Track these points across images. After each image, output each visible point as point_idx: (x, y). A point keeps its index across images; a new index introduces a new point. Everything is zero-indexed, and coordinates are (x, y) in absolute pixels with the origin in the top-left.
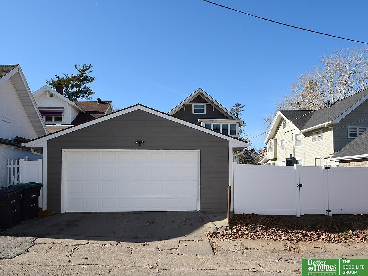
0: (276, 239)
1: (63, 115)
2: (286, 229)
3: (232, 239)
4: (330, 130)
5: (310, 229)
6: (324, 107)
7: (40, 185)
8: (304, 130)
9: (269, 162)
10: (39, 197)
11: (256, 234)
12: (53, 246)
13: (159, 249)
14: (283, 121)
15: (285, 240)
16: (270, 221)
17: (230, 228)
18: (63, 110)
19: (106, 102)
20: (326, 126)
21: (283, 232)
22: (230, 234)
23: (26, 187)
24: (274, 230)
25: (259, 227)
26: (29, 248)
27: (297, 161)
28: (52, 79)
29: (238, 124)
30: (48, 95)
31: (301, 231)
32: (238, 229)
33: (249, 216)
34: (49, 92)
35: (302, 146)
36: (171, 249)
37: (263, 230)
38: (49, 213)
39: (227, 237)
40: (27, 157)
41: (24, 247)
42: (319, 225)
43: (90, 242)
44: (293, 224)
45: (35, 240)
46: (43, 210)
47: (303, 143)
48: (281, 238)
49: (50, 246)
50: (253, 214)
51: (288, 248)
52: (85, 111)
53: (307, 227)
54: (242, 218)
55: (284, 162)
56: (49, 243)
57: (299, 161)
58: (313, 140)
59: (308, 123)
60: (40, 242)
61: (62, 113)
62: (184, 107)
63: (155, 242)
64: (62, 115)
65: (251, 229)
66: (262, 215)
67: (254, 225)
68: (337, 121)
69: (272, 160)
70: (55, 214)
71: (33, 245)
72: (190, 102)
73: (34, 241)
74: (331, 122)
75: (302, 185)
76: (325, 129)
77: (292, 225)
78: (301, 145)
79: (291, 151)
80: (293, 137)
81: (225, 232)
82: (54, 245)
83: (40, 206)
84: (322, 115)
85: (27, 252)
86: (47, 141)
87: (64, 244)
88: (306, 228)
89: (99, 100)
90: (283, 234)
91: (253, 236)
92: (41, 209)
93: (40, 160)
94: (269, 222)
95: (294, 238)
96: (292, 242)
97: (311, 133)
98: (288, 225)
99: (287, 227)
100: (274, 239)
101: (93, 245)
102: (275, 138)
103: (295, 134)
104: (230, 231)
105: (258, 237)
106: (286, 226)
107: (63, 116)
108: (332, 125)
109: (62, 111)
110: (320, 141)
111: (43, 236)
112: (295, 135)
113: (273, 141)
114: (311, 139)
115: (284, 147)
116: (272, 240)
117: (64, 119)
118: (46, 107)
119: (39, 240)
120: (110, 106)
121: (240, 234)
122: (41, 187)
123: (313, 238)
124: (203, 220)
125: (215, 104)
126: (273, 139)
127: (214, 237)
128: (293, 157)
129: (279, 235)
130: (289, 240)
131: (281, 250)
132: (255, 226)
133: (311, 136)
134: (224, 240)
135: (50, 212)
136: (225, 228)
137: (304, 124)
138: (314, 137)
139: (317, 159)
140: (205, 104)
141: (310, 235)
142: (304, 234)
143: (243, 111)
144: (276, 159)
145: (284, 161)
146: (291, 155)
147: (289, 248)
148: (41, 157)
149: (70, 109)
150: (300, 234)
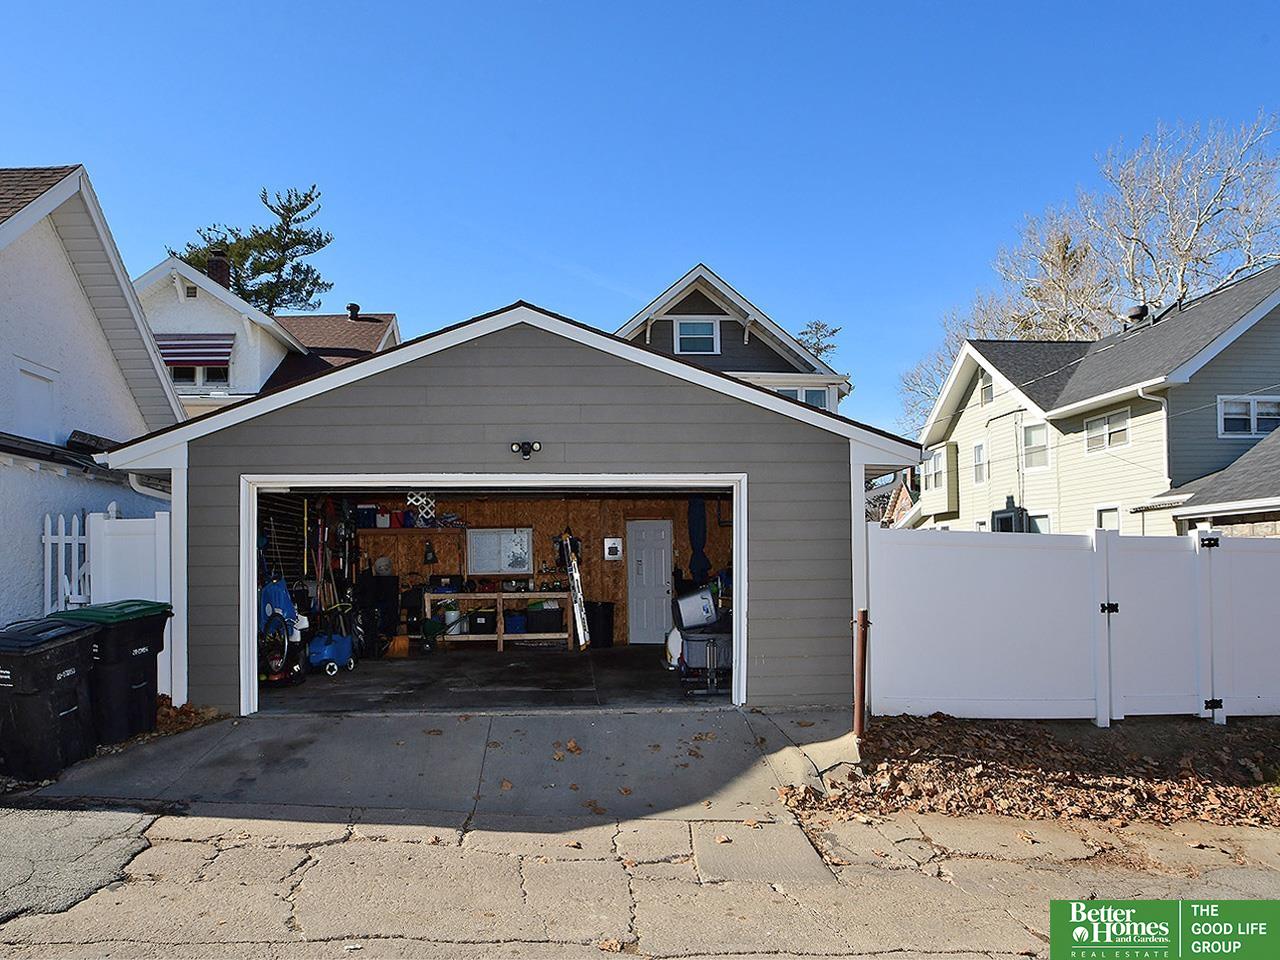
0: (1041, 813)
1: (231, 361)
2: (1072, 773)
3: (881, 814)
4: (1156, 407)
5: (1156, 773)
6: (1126, 329)
7: (164, 612)
8: (1056, 412)
9: (929, 524)
10: (159, 654)
11: (963, 794)
12: (219, 851)
13: (620, 859)
14: (980, 381)
15: (1077, 815)
16: (1003, 740)
17: (866, 771)
18: (232, 342)
19: (377, 317)
20: (1141, 394)
21: (1060, 784)
22: (870, 794)
23: (112, 617)
24: (1027, 777)
25: (973, 766)
26: (127, 864)
27: (1031, 519)
28: (189, 246)
29: (834, 390)
30: (181, 293)
31: (1126, 782)
32: (896, 773)
33: (927, 722)
34: (184, 279)
35: (1050, 466)
36: (665, 860)
37: (990, 777)
38: (197, 714)
39: (862, 808)
40: (112, 507)
41: (108, 858)
42: (1187, 756)
43: (359, 830)
44: (1093, 755)
45: (150, 826)
46: (173, 705)
47: (1055, 456)
48: (1060, 810)
49: (208, 850)
50: (938, 715)
51: (1097, 849)
52: (308, 348)
53: (1146, 766)
54: (904, 732)
55: (983, 524)
56: (205, 837)
57: (1037, 520)
58: (1093, 444)
59: (1071, 385)
60: (171, 835)
61: (229, 354)
62: (645, 331)
63: (600, 828)
64: (227, 361)
65: (945, 776)
66: (973, 721)
67: (950, 759)
68: (1183, 376)
69: (939, 517)
70: (219, 718)
71: (144, 849)
72: (667, 314)
73: (144, 831)
74: (1162, 379)
75: (1117, 605)
76: (1137, 406)
77: (1089, 759)
78: (1046, 464)
79: (1011, 485)
80: (1019, 437)
81: (849, 785)
82: (223, 844)
83: (162, 688)
84: (1122, 355)
85: (122, 879)
86: (186, 444)
87: (260, 840)
88: (1142, 770)
89: (354, 308)
90: (1062, 792)
91: (954, 804)
92: (167, 699)
93: (161, 516)
94: (1002, 745)
95: (1106, 810)
96: (1104, 824)
97: (1085, 421)
98: (1075, 757)
99: (1073, 765)
100: (1035, 814)
101: (369, 843)
102: (951, 440)
103: (1027, 423)
104: (869, 782)
105: (976, 808)
106: (1068, 761)
107: (230, 364)
108: (1161, 391)
109: (230, 346)
110: (1117, 449)
111: (177, 806)
112: (1025, 428)
113: (943, 451)
114: (1086, 442)
115: (985, 472)
116: (1027, 817)
117: (234, 374)
118: (174, 335)
119: (168, 825)
120: (389, 331)
121: (908, 793)
122: (169, 619)
123: (1175, 807)
124: (763, 740)
125: (751, 318)
126: (944, 443)
127: (811, 808)
128: (1017, 505)
129: (1051, 797)
130: (1092, 817)
131: (1075, 859)
132: (957, 761)
133: (1085, 432)
134: (850, 819)
135: (200, 711)
136: (846, 770)
137: (1058, 391)
138: (1095, 433)
139: (1104, 514)
140: (716, 320)
141: (1164, 795)
142: (1141, 794)
143: (833, 346)
144: (953, 514)
145: (982, 520)
146: (1010, 500)
147: (1103, 850)
148: (166, 505)
149: (255, 340)
150: (1126, 791)
